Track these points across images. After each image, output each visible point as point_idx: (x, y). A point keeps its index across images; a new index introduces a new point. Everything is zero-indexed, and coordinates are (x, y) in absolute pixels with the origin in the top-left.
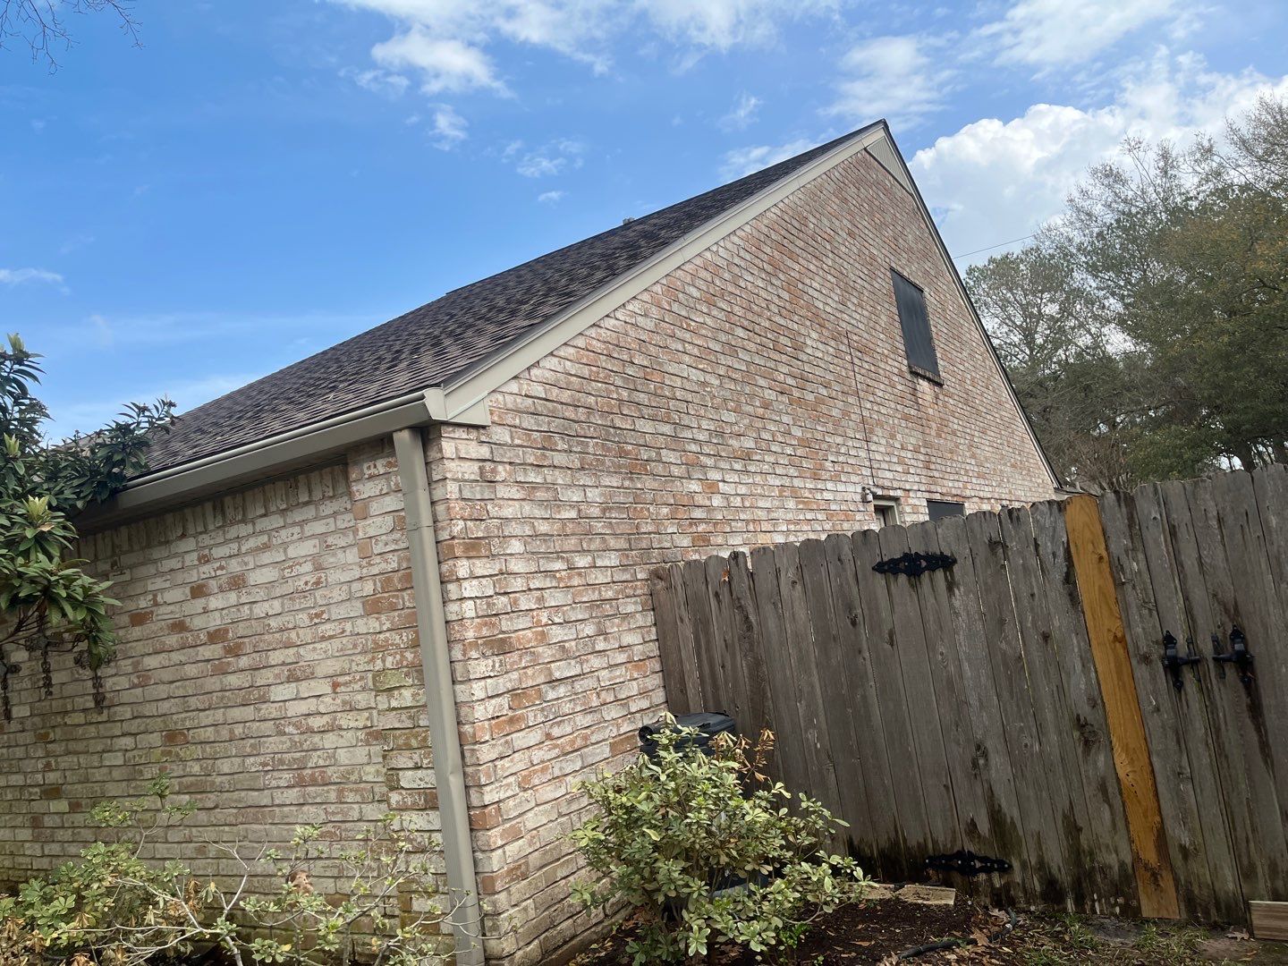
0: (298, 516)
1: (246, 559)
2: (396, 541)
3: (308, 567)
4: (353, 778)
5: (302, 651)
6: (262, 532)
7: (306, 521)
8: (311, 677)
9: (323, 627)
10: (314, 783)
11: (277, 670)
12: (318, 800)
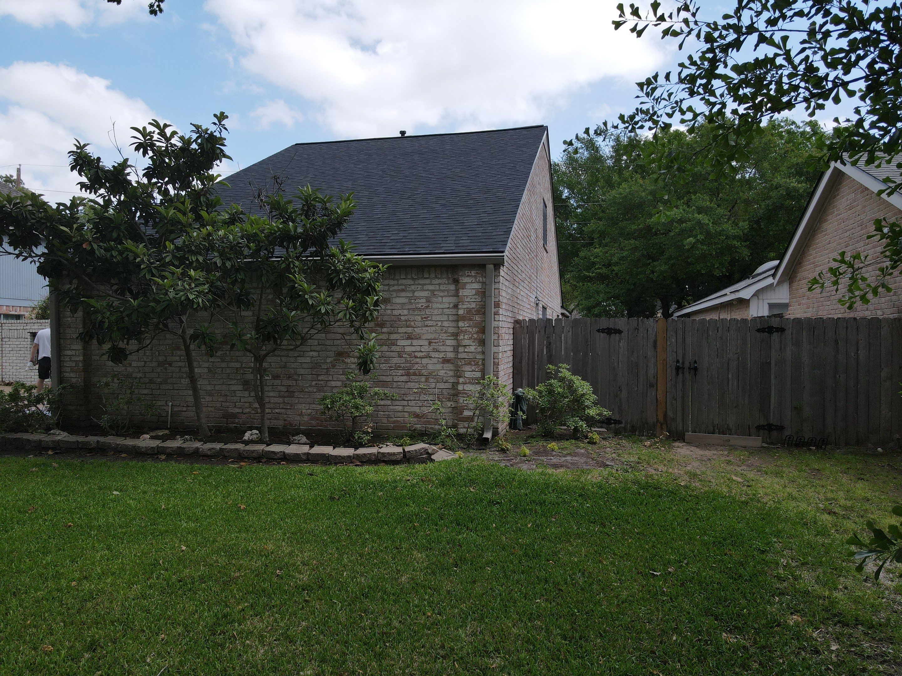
0: (421, 282)
1: (392, 293)
2: (476, 299)
3: (424, 300)
4: (433, 374)
5: (415, 329)
6: (402, 285)
7: (425, 284)
8: (420, 338)
9: (427, 322)
10: (415, 374)
11: (402, 335)
12: (416, 381)
